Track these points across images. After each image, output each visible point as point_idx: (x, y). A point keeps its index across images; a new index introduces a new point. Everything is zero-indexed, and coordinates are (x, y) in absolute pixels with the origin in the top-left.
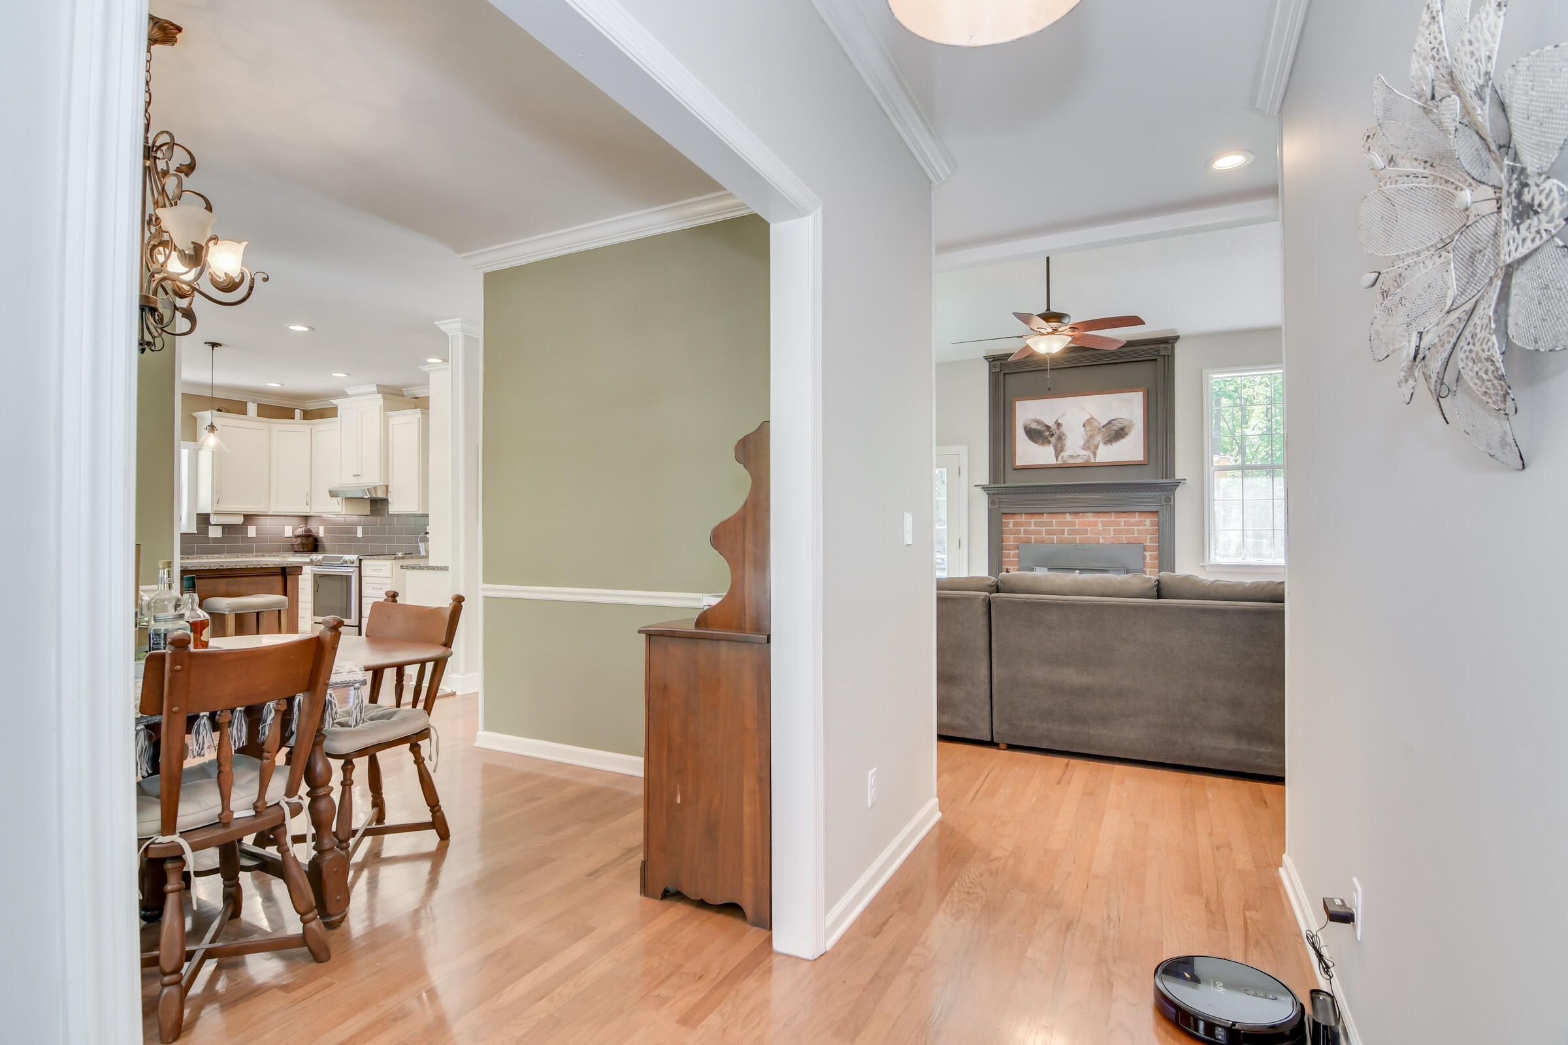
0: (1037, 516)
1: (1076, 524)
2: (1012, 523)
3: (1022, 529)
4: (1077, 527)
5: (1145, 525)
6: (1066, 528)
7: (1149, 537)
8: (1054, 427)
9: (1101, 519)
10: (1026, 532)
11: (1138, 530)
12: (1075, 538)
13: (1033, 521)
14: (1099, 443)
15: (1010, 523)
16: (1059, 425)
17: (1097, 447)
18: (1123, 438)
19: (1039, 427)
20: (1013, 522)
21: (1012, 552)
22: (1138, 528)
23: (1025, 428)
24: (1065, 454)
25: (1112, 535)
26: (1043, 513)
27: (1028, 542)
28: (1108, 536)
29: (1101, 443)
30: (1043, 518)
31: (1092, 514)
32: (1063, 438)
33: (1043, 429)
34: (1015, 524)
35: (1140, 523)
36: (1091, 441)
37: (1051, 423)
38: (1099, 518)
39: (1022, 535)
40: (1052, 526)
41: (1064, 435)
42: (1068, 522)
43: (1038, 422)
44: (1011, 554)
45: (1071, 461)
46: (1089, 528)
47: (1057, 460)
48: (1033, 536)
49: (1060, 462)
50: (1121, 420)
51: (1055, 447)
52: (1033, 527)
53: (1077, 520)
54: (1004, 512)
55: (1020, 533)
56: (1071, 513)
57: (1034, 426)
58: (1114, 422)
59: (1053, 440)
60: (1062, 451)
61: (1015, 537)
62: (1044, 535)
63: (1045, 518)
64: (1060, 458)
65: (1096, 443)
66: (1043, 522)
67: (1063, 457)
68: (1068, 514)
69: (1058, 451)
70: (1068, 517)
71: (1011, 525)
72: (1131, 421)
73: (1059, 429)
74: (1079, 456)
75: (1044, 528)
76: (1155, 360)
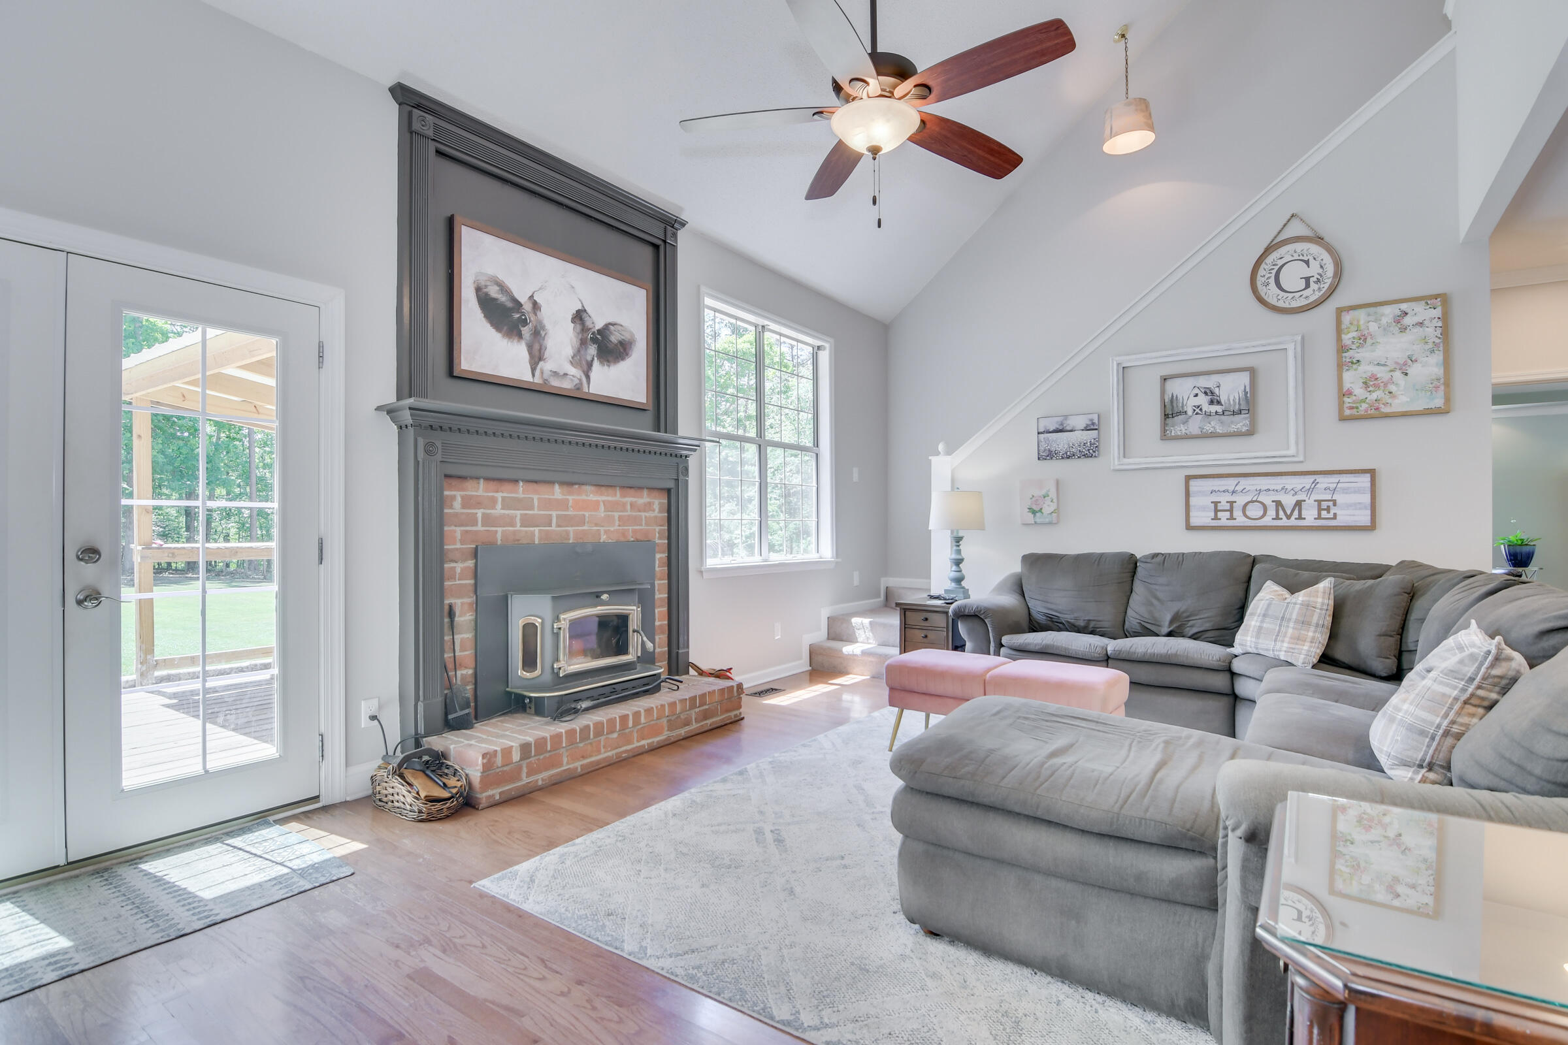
0: (508, 486)
1: (570, 504)
2: (459, 499)
3: (479, 513)
4: (570, 512)
5: (654, 511)
6: (554, 514)
7: (657, 529)
8: (528, 307)
9: (604, 498)
10: (487, 520)
11: (646, 517)
12: (567, 533)
13: (499, 495)
14: (593, 359)
15: (456, 497)
16: (536, 306)
17: (590, 365)
18: (623, 359)
19: (503, 298)
20: (462, 497)
21: (459, 567)
22: (647, 514)
23: (478, 290)
24: (547, 366)
25: (617, 528)
26: (516, 481)
27: (491, 545)
28: (612, 529)
29: (596, 358)
30: (517, 492)
31: (593, 488)
32: (543, 333)
33: (509, 304)
34: (467, 502)
35: (648, 507)
36: (582, 352)
37: (523, 298)
38: (602, 495)
39: (479, 528)
40: (532, 508)
41: (543, 328)
42: (557, 500)
43: (503, 289)
44: (458, 570)
45: (555, 383)
46: (587, 514)
47: (533, 375)
48: (500, 529)
49: (538, 380)
50: (620, 328)
51: (530, 348)
52: (498, 511)
53: (570, 498)
54: (449, 472)
55: (475, 523)
56: (562, 483)
57: (493, 292)
58: (611, 327)
59: (526, 331)
60: (540, 359)
61: (467, 532)
62: (518, 528)
63: (521, 491)
64: (537, 373)
65: (589, 358)
66: (519, 500)
67: (542, 373)
68: (557, 486)
69: (537, 357)
70: (557, 492)
71: (457, 504)
72: (632, 335)
73: (536, 315)
74: (566, 374)
75: (518, 512)
76: (656, 247)
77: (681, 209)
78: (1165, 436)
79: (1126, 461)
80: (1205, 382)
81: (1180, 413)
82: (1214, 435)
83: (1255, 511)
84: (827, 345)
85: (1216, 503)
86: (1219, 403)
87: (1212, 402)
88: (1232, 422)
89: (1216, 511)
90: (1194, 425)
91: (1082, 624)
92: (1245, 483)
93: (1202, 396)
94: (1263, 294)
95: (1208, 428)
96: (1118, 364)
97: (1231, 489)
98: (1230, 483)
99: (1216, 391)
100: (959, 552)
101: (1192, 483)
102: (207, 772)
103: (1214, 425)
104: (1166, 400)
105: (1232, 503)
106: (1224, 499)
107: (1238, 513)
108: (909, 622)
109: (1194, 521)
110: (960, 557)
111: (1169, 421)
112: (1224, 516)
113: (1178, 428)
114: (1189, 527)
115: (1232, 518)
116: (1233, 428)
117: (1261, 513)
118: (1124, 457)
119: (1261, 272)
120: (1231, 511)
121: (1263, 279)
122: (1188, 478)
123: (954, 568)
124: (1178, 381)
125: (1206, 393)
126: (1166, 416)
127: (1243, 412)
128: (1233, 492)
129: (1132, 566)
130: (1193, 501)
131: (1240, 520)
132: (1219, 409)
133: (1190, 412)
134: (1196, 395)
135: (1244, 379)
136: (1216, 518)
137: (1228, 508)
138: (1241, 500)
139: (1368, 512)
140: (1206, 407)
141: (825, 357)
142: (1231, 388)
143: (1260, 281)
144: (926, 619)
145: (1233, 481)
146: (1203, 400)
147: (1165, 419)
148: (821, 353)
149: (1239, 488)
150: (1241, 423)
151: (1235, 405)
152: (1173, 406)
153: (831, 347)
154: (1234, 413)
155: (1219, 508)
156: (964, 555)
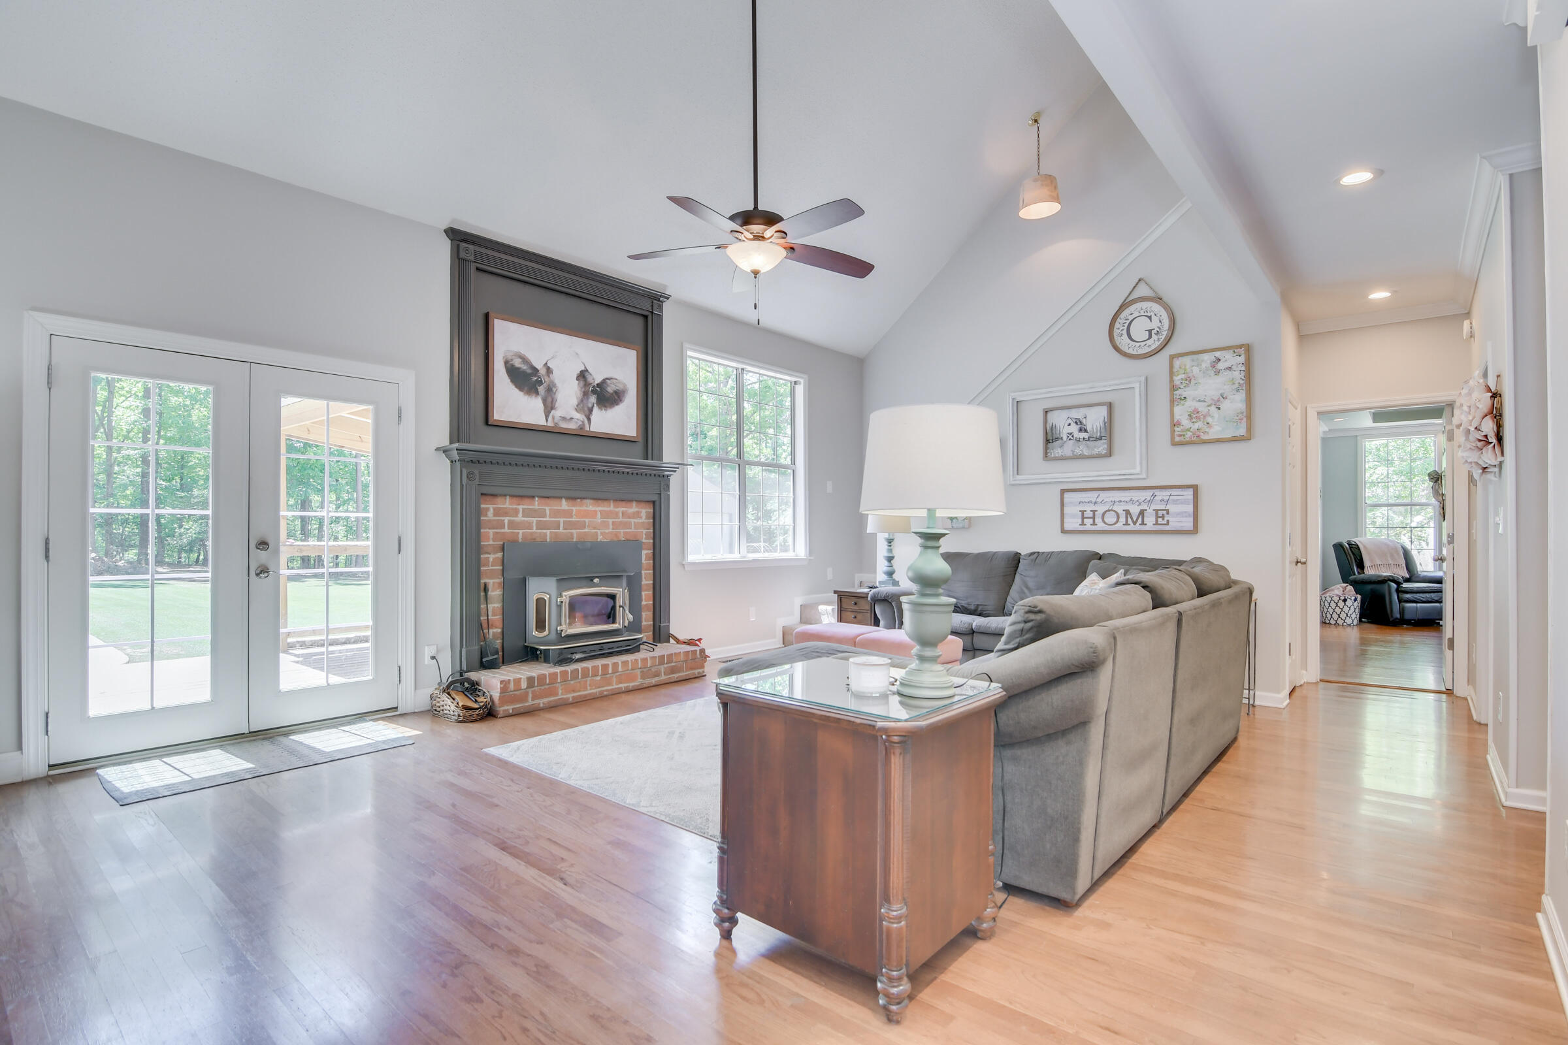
0: (527, 501)
1: (574, 513)
2: (492, 510)
3: (506, 520)
4: (574, 519)
5: (641, 518)
6: (562, 520)
7: (644, 531)
8: (543, 371)
9: (600, 508)
10: (512, 525)
11: (635, 523)
12: (572, 534)
13: (521, 507)
14: (593, 406)
15: (490, 509)
16: (549, 371)
17: (591, 410)
18: (617, 404)
19: (524, 367)
20: (494, 509)
21: (491, 557)
22: (636, 521)
23: (506, 363)
24: (557, 414)
25: (611, 530)
26: (533, 497)
27: (514, 541)
28: (607, 531)
29: (595, 405)
30: (534, 505)
31: (591, 501)
32: (554, 390)
33: (529, 371)
34: (497, 512)
35: (637, 515)
36: (585, 401)
37: (539, 365)
38: (599, 506)
39: (506, 530)
40: (545, 516)
41: (555, 385)
42: (564, 510)
43: (525, 360)
44: (491, 560)
45: (564, 425)
46: (587, 520)
47: (547, 420)
48: (521, 531)
49: (550, 424)
50: (614, 381)
51: (544, 401)
52: (520, 518)
53: (574, 508)
54: (485, 492)
55: (503, 527)
56: (567, 498)
57: (517, 363)
58: (608, 381)
59: (541, 389)
60: (552, 408)
61: (497, 533)
62: (534, 530)
63: (536, 504)
64: (550, 418)
65: (590, 406)
66: (535, 510)
67: (553, 418)
68: (564, 500)
69: (549, 407)
70: (564, 505)
71: (490, 513)
72: (625, 385)
73: (549, 377)
74: (572, 418)
75: (535, 520)
76: (646, 317)
77: (665, 287)
78: (1046, 456)
79: (1019, 477)
80: (1076, 414)
81: (1057, 439)
82: (1082, 457)
83: (1110, 518)
84: (802, 381)
85: (1083, 512)
86: (1086, 431)
87: (1080, 430)
88: (1095, 447)
89: (1083, 518)
90: (1068, 449)
91: (972, 607)
92: (1104, 496)
93: (1073, 425)
94: (1118, 343)
95: (1078, 451)
96: (1013, 399)
97: (1094, 500)
98: (1092, 496)
99: (1084, 421)
100: (890, 551)
101: (1066, 495)
102: (328, 684)
103: (1082, 449)
104: (1048, 428)
105: (1094, 512)
106: (1088, 509)
107: (1098, 520)
108: (844, 606)
109: (1067, 527)
110: (891, 555)
111: (1050, 445)
112: (1088, 522)
113: (1057, 451)
114: (1063, 531)
115: (1094, 524)
116: (1096, 451)
117: (1115, 520)
118: (1018, 474)
119: (1117, 325)
120: (1094, 518)
121: (1119, 331)
122: (1063, 492)
123: (886, 563)
124: (1056, 413)
125: (1076, 423)
126: (1047, 441)
127: (1103, 438)
128: (1095, 503)
129: (1016, 562)
130: (1066, 510)
131: (1100, 526)
132: (1085, 435)
133: (1065, 438)
134: (1069, 425)
135: (1103, 412)
136: (1083, 524)
137: (1092, 516)
138: (1101, 509)
139: (1191, 519)
140: (1077, 435)
141: (800, 390)
142: (1095, 419)
143: (1116, 332)
144: (856, 604)
145: (1095, 494)
146: (1074, 429)
147: (1047, 444)
148: (797, 386)
149: (1099, 500)
150: (1101, 447)
151: (1097, 432)
152: (1052, 433)
153: (805, 383)
154: (1097, 439)
155: (1085, 516)
156: (896, 553)
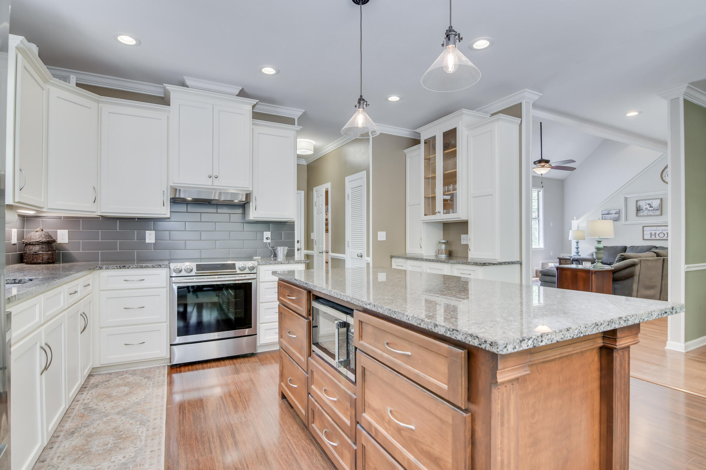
78: (637, 215)
79: (627, 222)
80: (650, 202)
81: (641, 210)
82: (651, 216)
83: (662, 235)
84: (542, 190)
85: (651, 233)
86: (652, 207)
87: (650, 207)
88: (656, 212)
89: (651, 235)
90: (645, 213)
91: (609, 263)
92: (659, 228)
93: (647, 205)
94: (664, 179)
95: (649, 214)
96: (624, 197)
97: (655, 230)
98: (655, 228)
99: (651, 204)
100: (578, 246)
101: (644, 228)
103: (651, 213)
104: (638, 206)
105: (655, 233)
106: (653, 232)
107: (657, 236)
108: (561, 262)
109: (645, 238)
110: (578, 247)
111: (638, 212)
112: (653, 236)
113: (641, 213)
114: (644, 239)
115: (655, 237)
116: (656, 214)
117: (663, 236)
118: (626, 221)
119: (664, 173)
120: (655, 235)
121: (664, 175)
122: (643, 227)
123: (576, 249)
124: (641, 201)
125: (648, 205)
126: (638, 210)
127: (659, 210)
128: (656, 230)
129: (625, 249)
130: (645, 232)
131: (658, 237)
132: (652, 209)
133: (644, 210)
134: (646, 205)
135: (658, 201)
136: (651, 237)
137: (654, 234)
138: (658, 232)
140: (649, 208)
141: (541, 193)
142: (656, 204)
143: (663, 176)
144: (566, 262)
145: (656, 227)
146: (648, 206)
147: (637, 211)
148: (540, 192)
149: (657, 229)
150: (658, 213)
151: (656, 208)
152: (639, 208)
153: (543, 191)
154: (656, 210)
156: (579, 246)
